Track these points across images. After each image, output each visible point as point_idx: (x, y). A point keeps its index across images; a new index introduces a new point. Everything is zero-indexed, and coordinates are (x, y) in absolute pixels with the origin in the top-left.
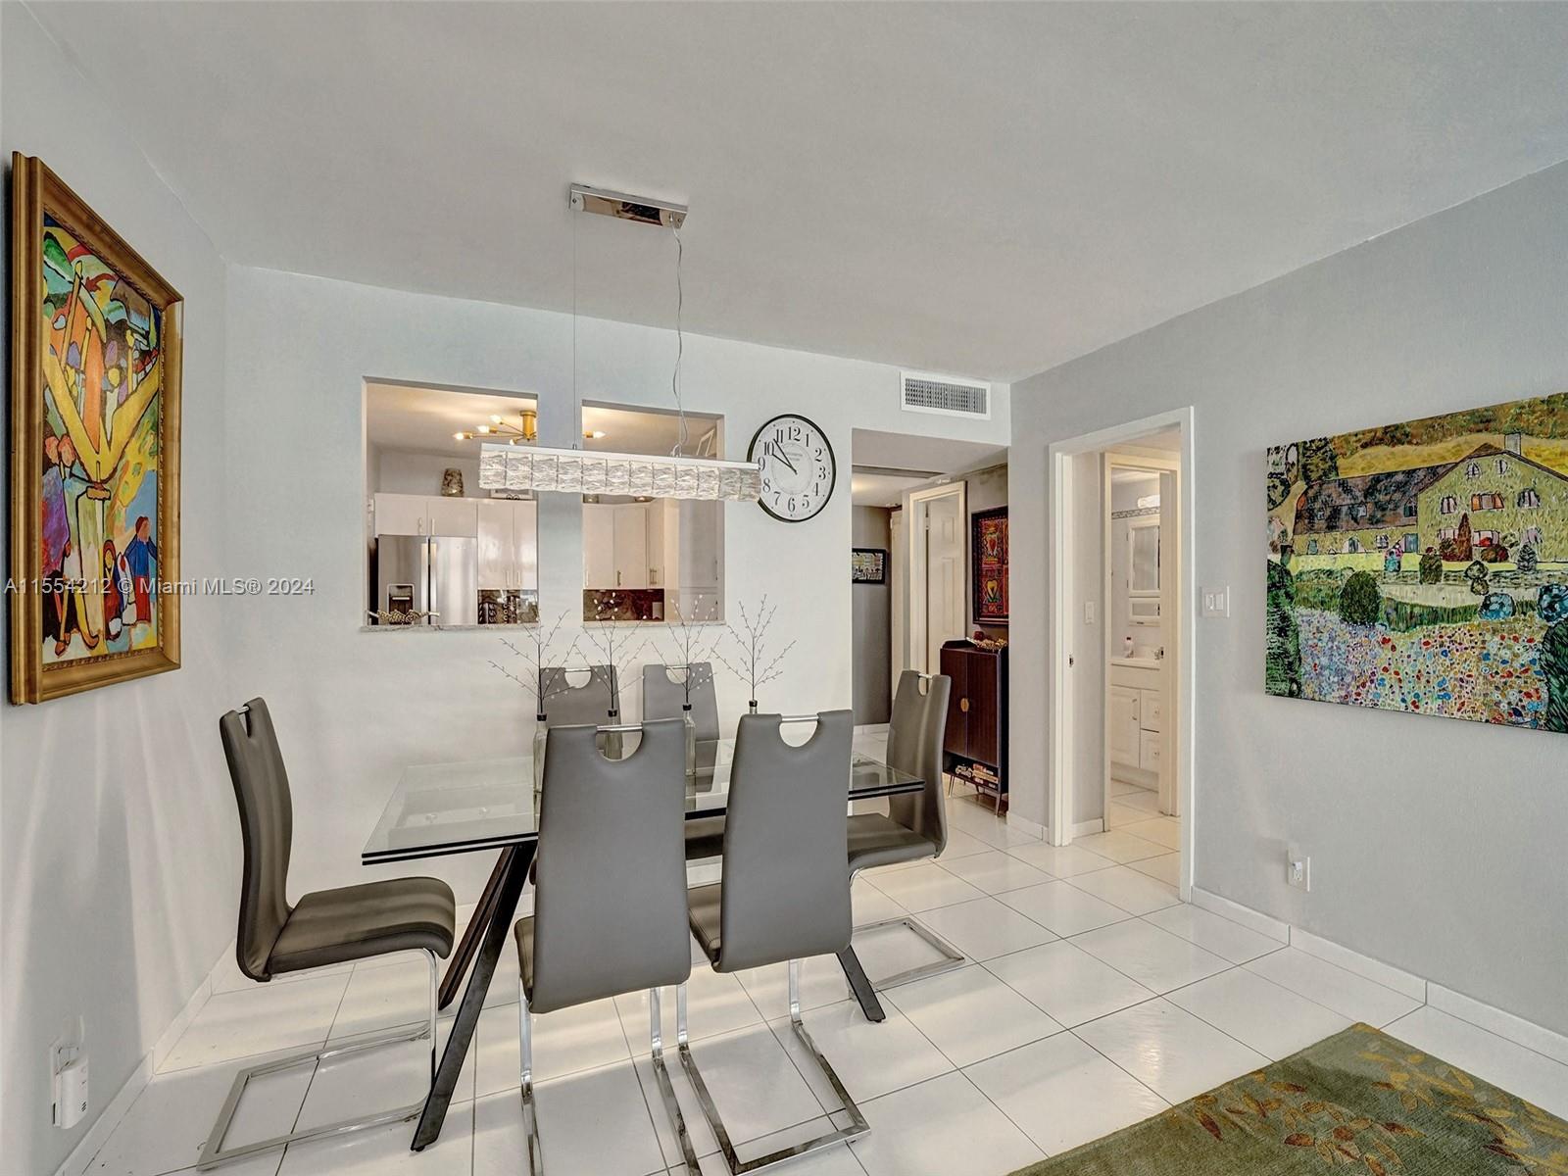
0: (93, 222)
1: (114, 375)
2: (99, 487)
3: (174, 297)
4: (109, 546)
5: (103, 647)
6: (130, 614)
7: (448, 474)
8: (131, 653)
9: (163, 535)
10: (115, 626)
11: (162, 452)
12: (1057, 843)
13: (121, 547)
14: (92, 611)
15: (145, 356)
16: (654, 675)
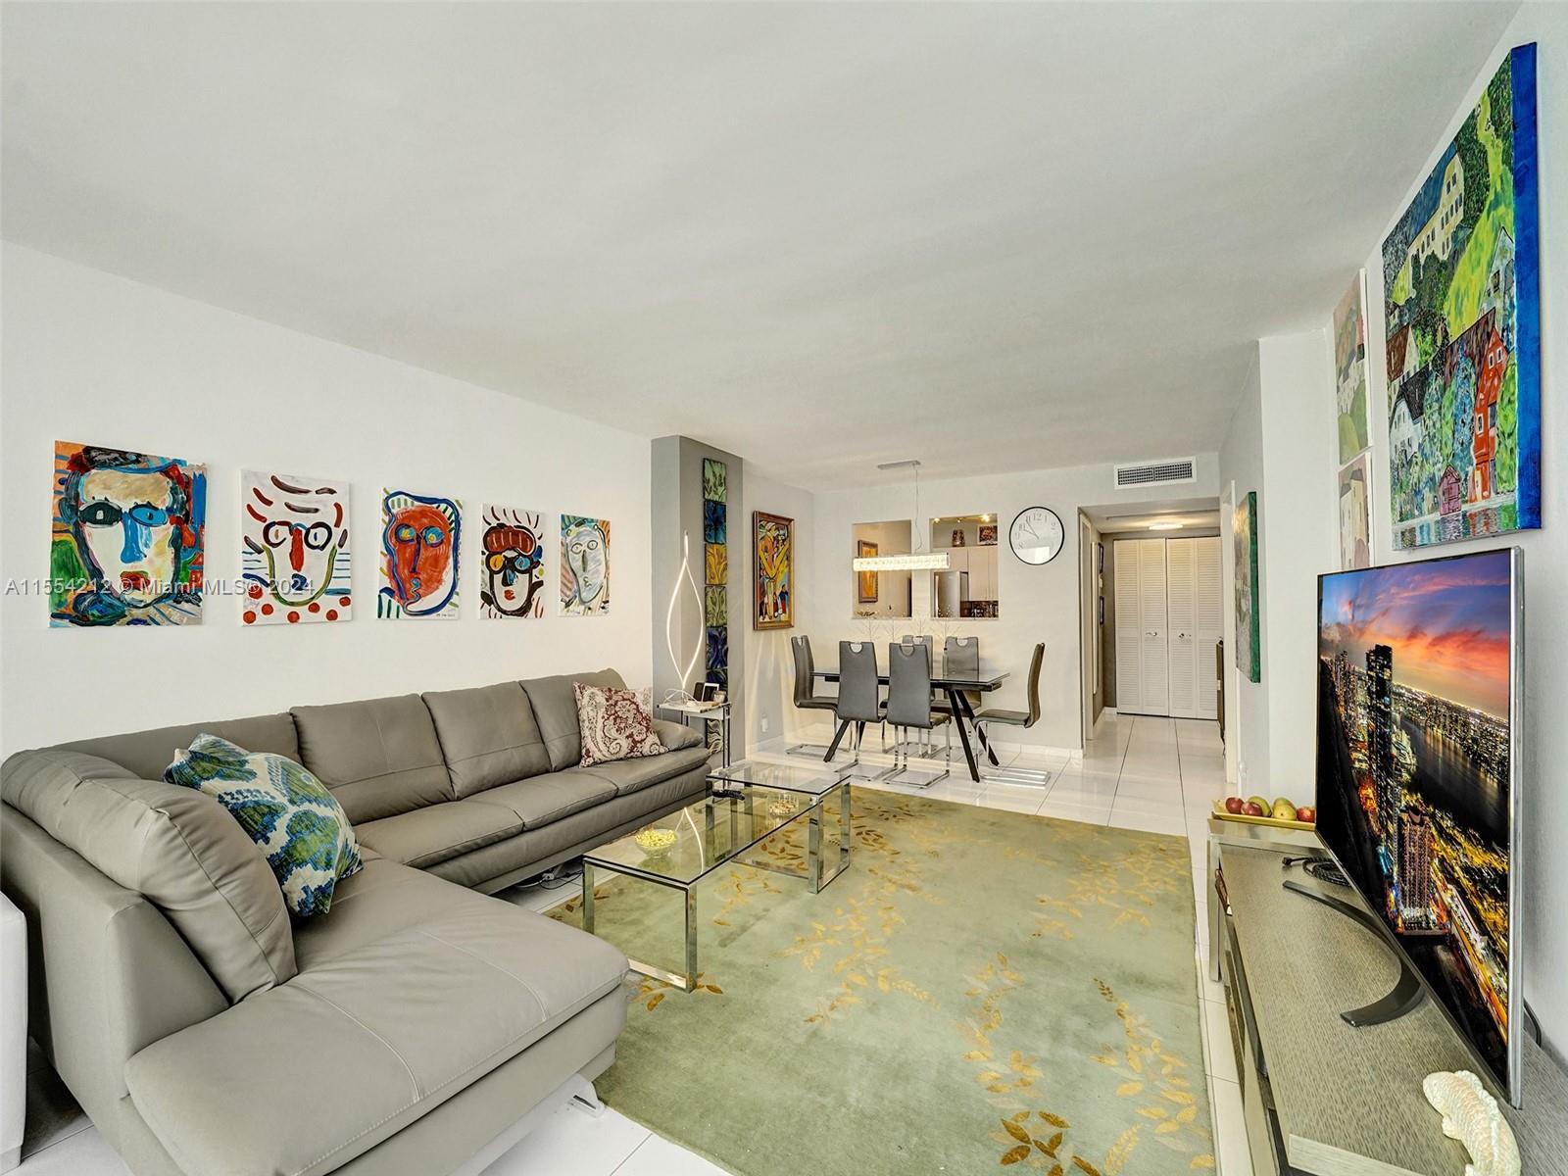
0: (769, 515)
1: (776, 550)
2: (773, 579)
3: (790, 520)
4: (775, 594)
5: (774, 619)
6: (780, 611)
7: (955, 533)
8: (780, 621)
9: (789, 588)
10: (776, 614)
11: (789, 565)
12: (1228, 780)
13: (778, 594)
14: (771, 609)
15: (784, 541)
16: (951, 641)
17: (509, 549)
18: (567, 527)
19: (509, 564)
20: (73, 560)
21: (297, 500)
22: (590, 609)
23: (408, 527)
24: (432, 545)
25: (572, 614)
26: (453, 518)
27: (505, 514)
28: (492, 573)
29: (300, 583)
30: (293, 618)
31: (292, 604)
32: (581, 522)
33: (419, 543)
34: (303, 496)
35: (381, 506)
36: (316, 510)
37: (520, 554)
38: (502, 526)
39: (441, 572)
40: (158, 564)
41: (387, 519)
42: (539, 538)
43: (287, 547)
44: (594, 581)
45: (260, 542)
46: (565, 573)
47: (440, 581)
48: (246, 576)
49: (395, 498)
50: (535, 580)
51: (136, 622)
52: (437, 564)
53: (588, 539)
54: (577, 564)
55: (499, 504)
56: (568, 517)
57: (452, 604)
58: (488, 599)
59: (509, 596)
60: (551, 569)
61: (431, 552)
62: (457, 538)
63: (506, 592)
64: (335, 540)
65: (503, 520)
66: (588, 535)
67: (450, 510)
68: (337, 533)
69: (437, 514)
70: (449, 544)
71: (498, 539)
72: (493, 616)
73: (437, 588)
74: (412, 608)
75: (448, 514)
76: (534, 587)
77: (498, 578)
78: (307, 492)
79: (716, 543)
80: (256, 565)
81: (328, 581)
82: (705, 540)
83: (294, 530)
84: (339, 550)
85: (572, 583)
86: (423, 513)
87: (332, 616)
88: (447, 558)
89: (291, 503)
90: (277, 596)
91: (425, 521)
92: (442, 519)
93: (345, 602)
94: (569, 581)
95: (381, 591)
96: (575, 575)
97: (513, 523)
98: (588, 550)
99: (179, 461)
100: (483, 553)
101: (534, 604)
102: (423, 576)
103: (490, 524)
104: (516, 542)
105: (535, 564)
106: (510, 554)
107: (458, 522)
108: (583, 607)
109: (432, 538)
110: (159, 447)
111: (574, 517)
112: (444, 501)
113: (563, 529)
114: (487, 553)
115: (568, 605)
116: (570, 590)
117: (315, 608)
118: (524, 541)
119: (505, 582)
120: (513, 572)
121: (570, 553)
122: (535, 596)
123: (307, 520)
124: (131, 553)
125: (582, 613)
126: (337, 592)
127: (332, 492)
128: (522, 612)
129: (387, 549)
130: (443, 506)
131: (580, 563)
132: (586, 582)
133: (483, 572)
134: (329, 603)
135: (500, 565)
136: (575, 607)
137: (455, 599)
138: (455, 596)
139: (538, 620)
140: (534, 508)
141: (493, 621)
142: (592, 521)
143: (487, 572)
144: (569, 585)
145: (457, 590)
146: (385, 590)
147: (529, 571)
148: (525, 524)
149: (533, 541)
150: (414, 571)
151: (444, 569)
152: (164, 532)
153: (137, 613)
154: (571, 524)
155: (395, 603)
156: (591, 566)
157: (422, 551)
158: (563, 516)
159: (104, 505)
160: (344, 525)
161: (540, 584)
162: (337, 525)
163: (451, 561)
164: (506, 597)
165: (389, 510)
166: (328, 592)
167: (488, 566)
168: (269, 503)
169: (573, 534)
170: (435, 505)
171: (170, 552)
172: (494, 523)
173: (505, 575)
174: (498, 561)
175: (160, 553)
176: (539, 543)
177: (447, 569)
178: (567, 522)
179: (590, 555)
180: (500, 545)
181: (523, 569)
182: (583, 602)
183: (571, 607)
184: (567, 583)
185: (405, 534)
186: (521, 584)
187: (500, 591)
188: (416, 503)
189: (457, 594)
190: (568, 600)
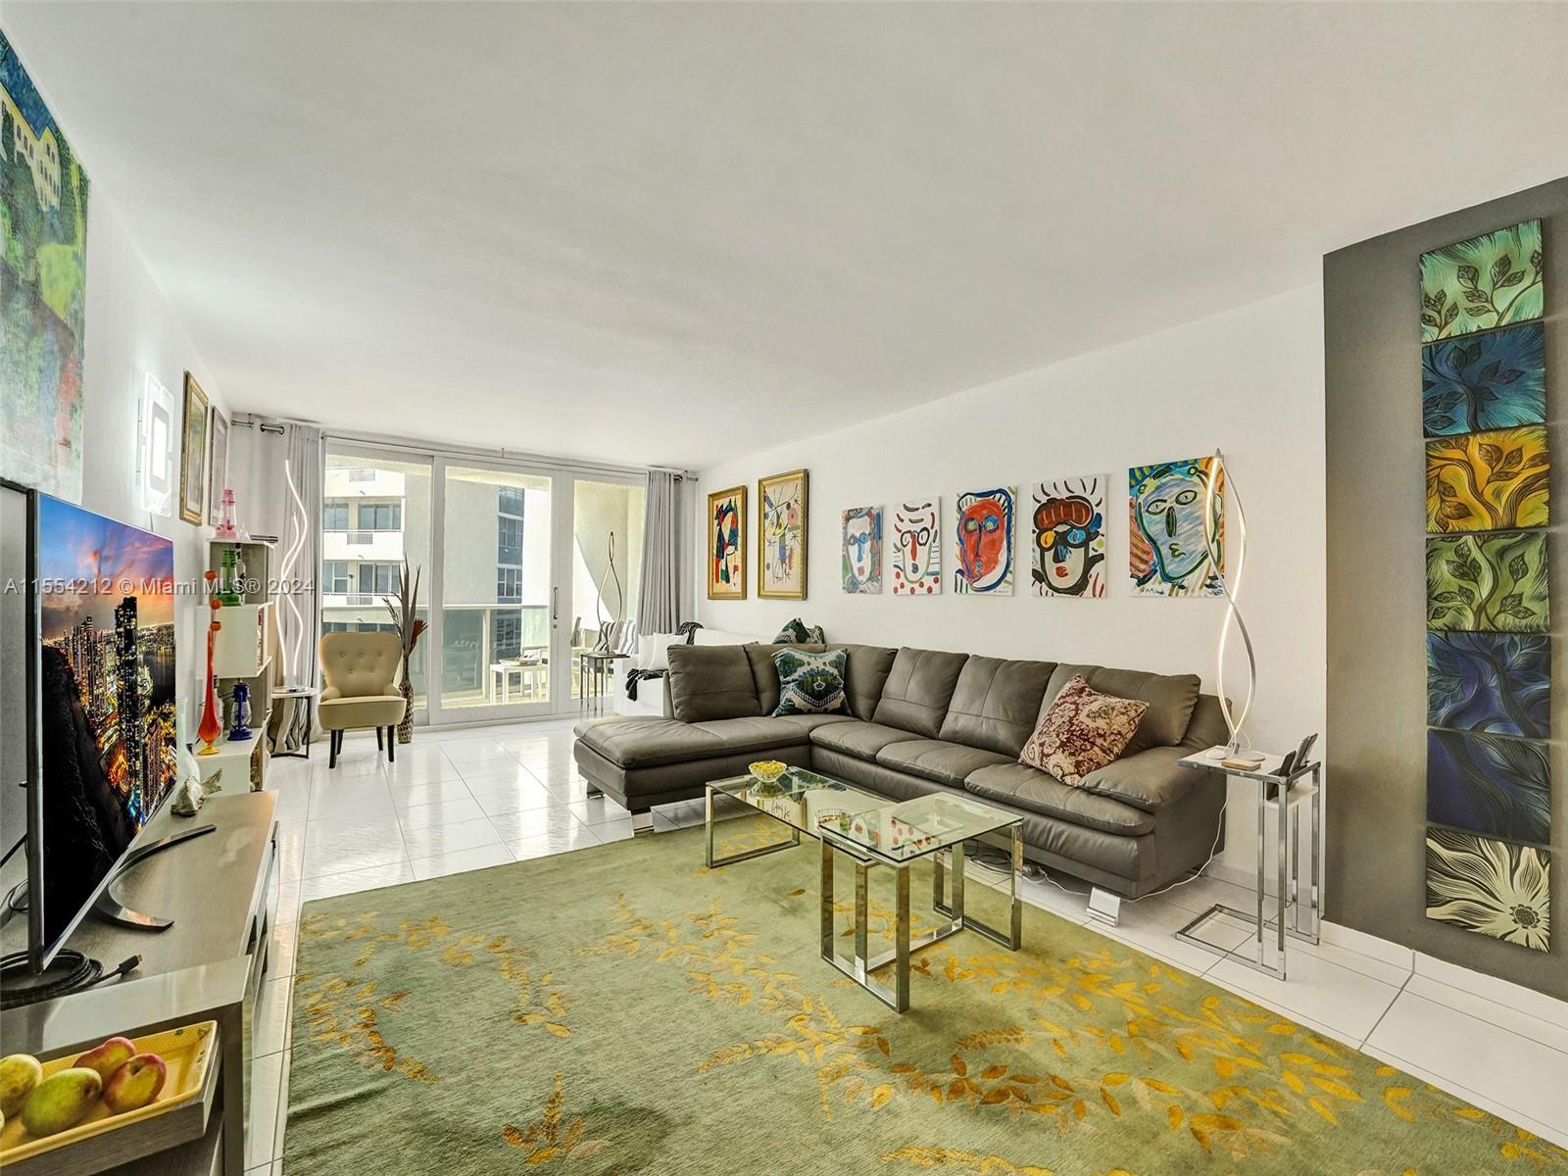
17: (1062, 524)
18: (1138, 482)
19: (1062, 540)
20: (847, 566)
21: (914, 516)
22: (1182, 587)
23: (973, 519)
24: (991, 532)
25: (1148, 594)
26: (1006, 504)
27: (1056, 488)
28: (1043, 550)
29: (915, 569)
30: (913, 591)
31: (912, 582)
32: (1165, 469)
33: (980, 531)
34: (916, 512)
35: (956, 507)
36: (922, 520)
37: (1073, 527)
38: (1052, 501)
39: (997, 554)
40: (867, 563)
41: (959, 516)
42: (1097, 505)
43: (910, 546)
44: (1191, 548)
45: (899, 545)
46: (1135, 541)
47: (996, 562)
48: (895, 566)
49: (964, 499)
50: (1092, 553)
51: (862, 591)
52: (994, 546)
53: (1177, 491)
54: (1156, 526)
55: (1048, 479)
56: (1141, 469)
57: (1007, 582)
58: (1039, 576)
59: (1061, 573)
60: (1116, 539)
61: (990, 537)
62: (1009, 522)
63: (1058, 569)
64: (931, 538)
65: (1054, 495)
66: (1178, 485)
67: (1004, 497)
68: (932, 532)
69: (994, 504)
70: (1003, 528)
71: (1049, 516)
72: (1044, 593)
73: (994, 568)
74: (976, 585)
75: (1002, 502)
76: (1090, 562)
77: (1049, 555)
78: (918, 509)
79: (1476, 430)
80: (898, 559)
81: (928, 567)
82: (1426, 434)
83: (913, 537)
84: (934, 545)
85: (1148, 553)
86: (982, 506)
87: (930, 590)
88: (1002, 541)
89: (913, 518)
90: (906, 578)
91: (985, 512)
92: (997, 507)
93: (936, 581)
94: (1144, 552)
95: (957, 572)
96: (1155, 543)
97: (1064, 495)
98: (1177, 506)
99: (871, 508)
100: (1034, 532)
101: (1091, 581)
102: (984, 559)
103: (1040, 502)
104: (1068, 514)
105: (1091, 536)
106: (1061, 529)
107: (1010, 507)
108: (1170, 585)
109: (990, 526)
110: (865, 504)
111: (1151, 467)
112: (1000, 491)
113: (1131, 487)
114: (1037, 531)
115: (1142, 582)
116: (1146, 562)
117: (922, 585)
118: (1079, 511)
119: (1057, 559)
120: (1065, 547)
121: (1145, 515)
122: (1093, 572)
123: (917, 527)
124: (860, 559)
125: (1167, 593)
126: (933, 574)
127: (929, 505)
128: (1077, 589)
129: (960, 539)
130: (998, 495)
131: (1163, 526)
132: (1174, 551)
133: (1034, 550)
134: (929, 581)
135: (1050, 541)
136: (1155, 583)
137: (1009, 577)
138: (1008, 574)
139: (1097, 600)
140: (1088, 472)
141: (1044, 599)
142: (1186, 463)
143: (1038, 550)
144: (1144, 557)
145: (1011, 569)
146: (960, 571)
147: (1085, 544)
148: (1079, 492)
149: (1088, 509)
150: (977, 555)
151: (999, 551)
152: (867, 546)
153: (861, 587)
154: (1145, 477)
155: (965, 582)
156: (1183, 527)
157: (983, 537)
158: (1132, 471)
159: (853, 536)
160: (936, 527)
161: (1101, 557)
162: (932, 528)
163: (1005, 543)
164: (1058, 574)
165: (960, 509)
166: (928, 574)
167: (1039, 543)
168: (902, 521)
169: (1147, 491)
170: (992, 497)
171: (870, 555)
172: (1044, 499)
173: (1056, 552)
174: (1049, 537)
175: (867, 557)
176: (1096, 510)
177: (1002, 551)
178: (1137, 478)
179: (1181, 512)
180: (1051, 522)
181: (1077, 542)
182: (1166, 578)
183: (1148, 585)
184: (1139, 553)
185: (971, 526)
186: (1075, 560)
187: (1051, 567)
188: (978, 499)
189: (1011, 572)
190: (1141, 575)
